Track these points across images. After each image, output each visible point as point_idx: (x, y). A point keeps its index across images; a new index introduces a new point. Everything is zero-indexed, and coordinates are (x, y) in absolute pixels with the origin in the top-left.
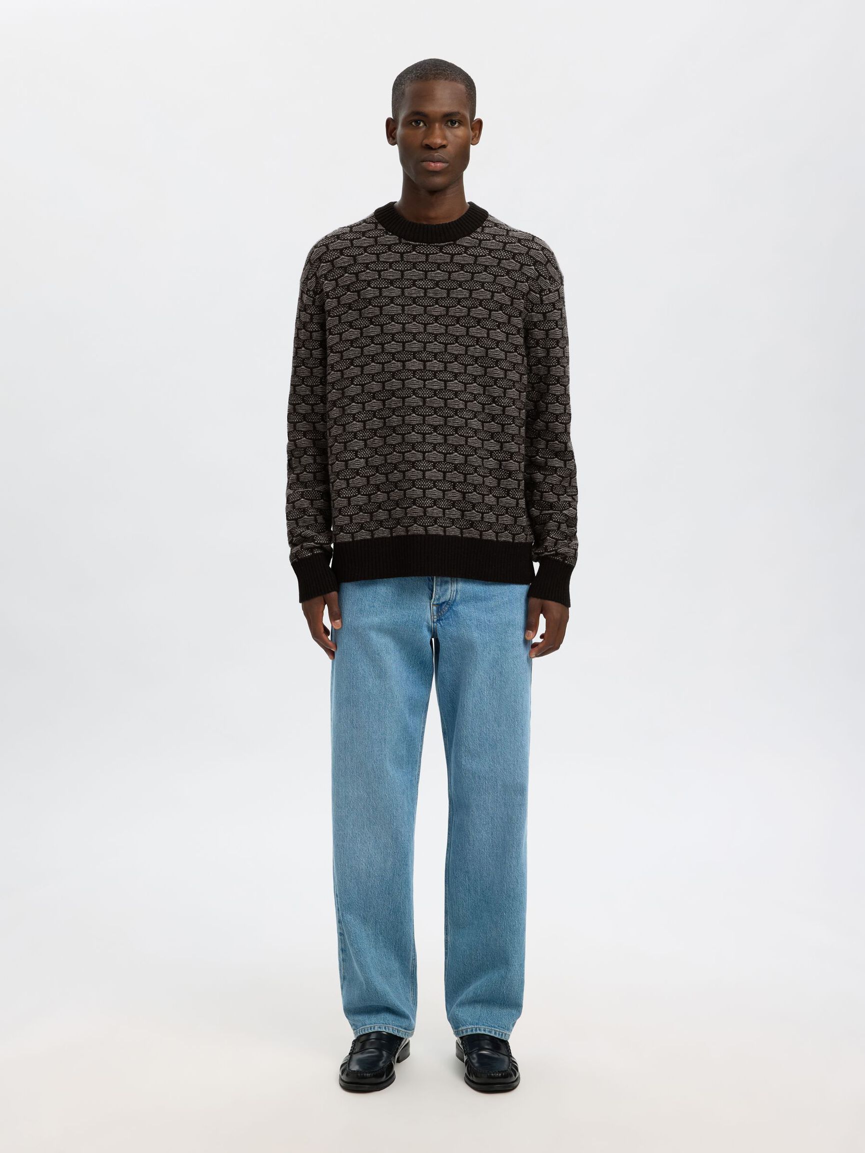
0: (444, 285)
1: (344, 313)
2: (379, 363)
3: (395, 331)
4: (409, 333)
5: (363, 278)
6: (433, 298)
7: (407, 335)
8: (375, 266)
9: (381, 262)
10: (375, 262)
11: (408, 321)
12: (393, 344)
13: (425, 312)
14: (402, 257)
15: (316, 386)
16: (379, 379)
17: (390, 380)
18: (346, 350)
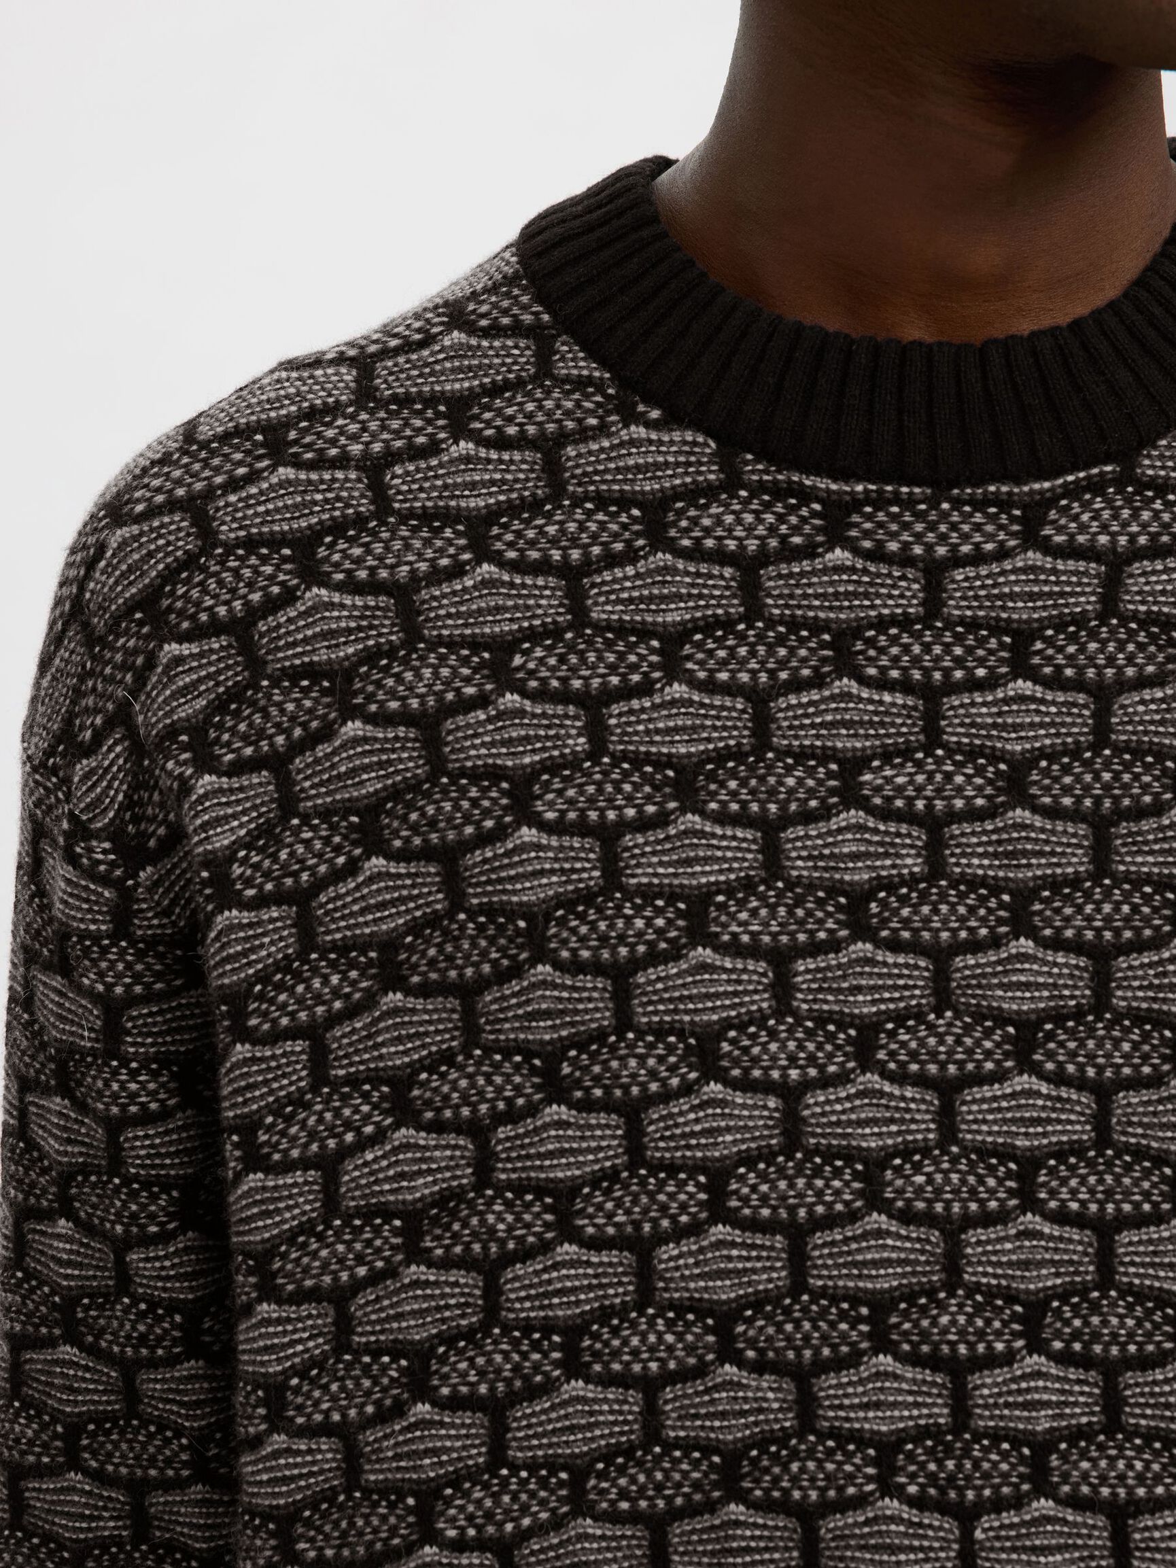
0: (1067, 790)
1: (352, 1012)
2: (623, 1381)
3: (728, 1145)
4: (829, 1155)
5: (476, 754)
6: (996, 888)
7: (817, 1172)
8: (562, 659)
9: (600, 628)
10: (556, 632)
11: (822, 1068)
12: (720, 1244)
13: (942, 997)
14: (750, 589)
15: (167, 1485)
16: (623, 1494)
17: (711, 1507)
18: (375, 1278)
